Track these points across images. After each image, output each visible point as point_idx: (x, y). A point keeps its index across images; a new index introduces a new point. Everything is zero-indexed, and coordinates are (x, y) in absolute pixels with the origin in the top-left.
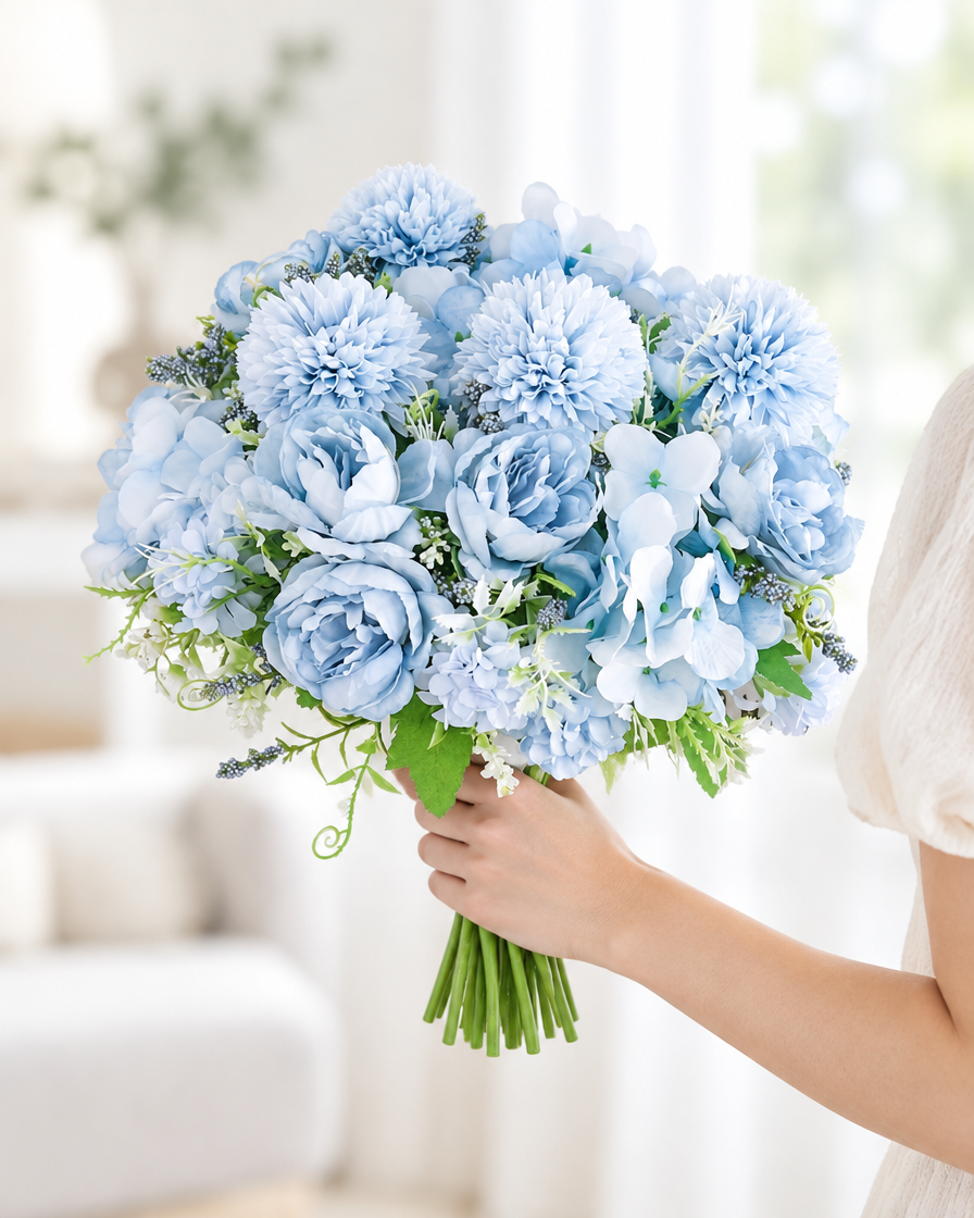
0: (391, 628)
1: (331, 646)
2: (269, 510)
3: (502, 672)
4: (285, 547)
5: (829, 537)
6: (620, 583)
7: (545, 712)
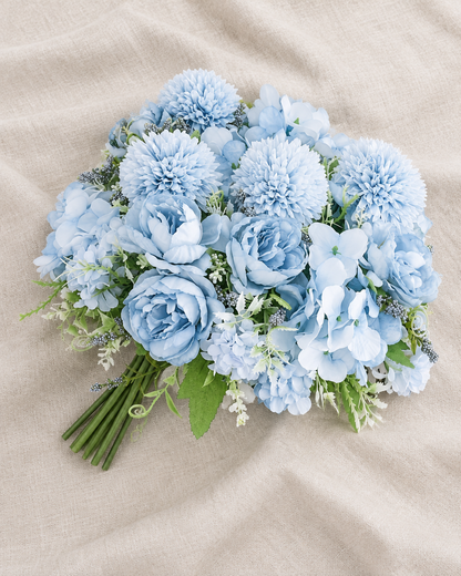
0: (191, 316)
1: (158, 322)
2: (131, 243)
3: (248, 347)
4: (138, 263)
5: (425, 281)
6: (316, 303)
7: (269, 373)
